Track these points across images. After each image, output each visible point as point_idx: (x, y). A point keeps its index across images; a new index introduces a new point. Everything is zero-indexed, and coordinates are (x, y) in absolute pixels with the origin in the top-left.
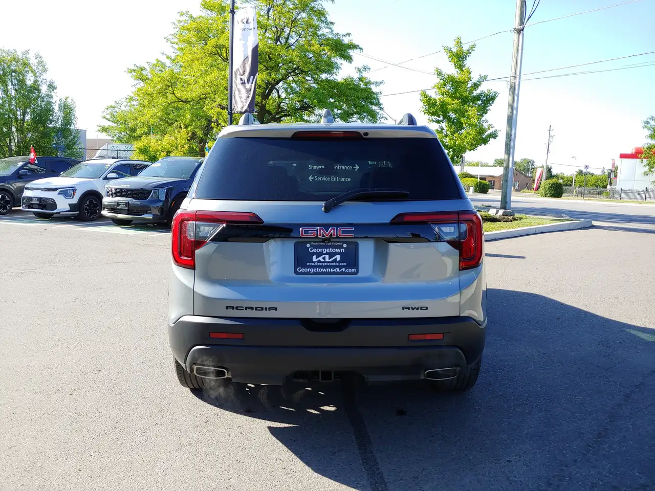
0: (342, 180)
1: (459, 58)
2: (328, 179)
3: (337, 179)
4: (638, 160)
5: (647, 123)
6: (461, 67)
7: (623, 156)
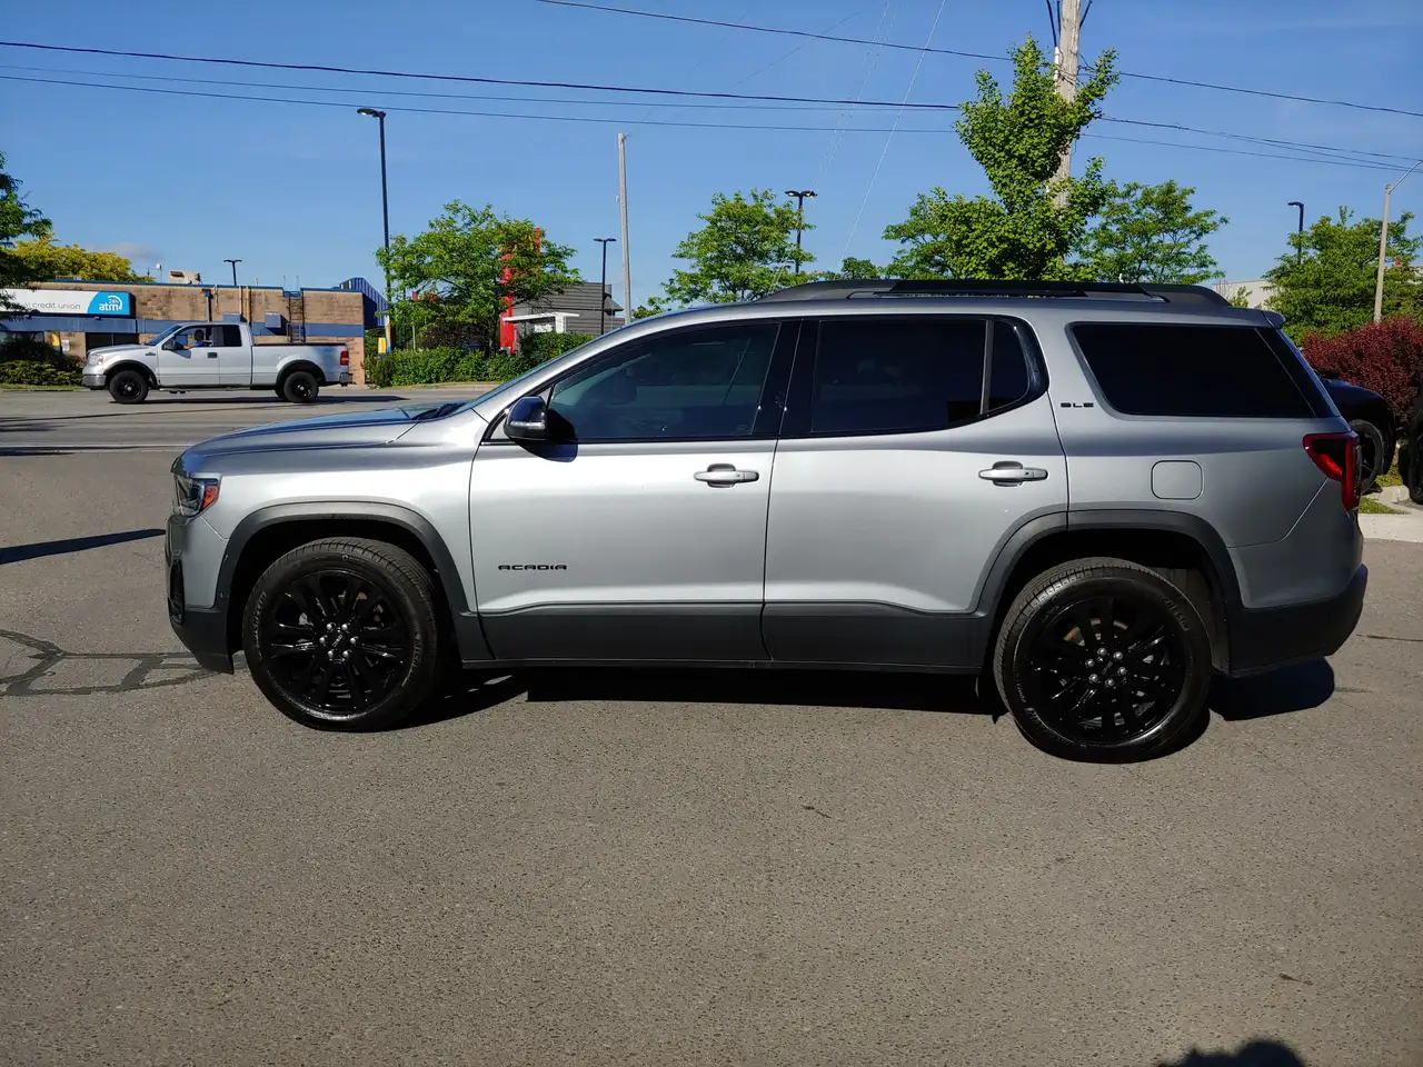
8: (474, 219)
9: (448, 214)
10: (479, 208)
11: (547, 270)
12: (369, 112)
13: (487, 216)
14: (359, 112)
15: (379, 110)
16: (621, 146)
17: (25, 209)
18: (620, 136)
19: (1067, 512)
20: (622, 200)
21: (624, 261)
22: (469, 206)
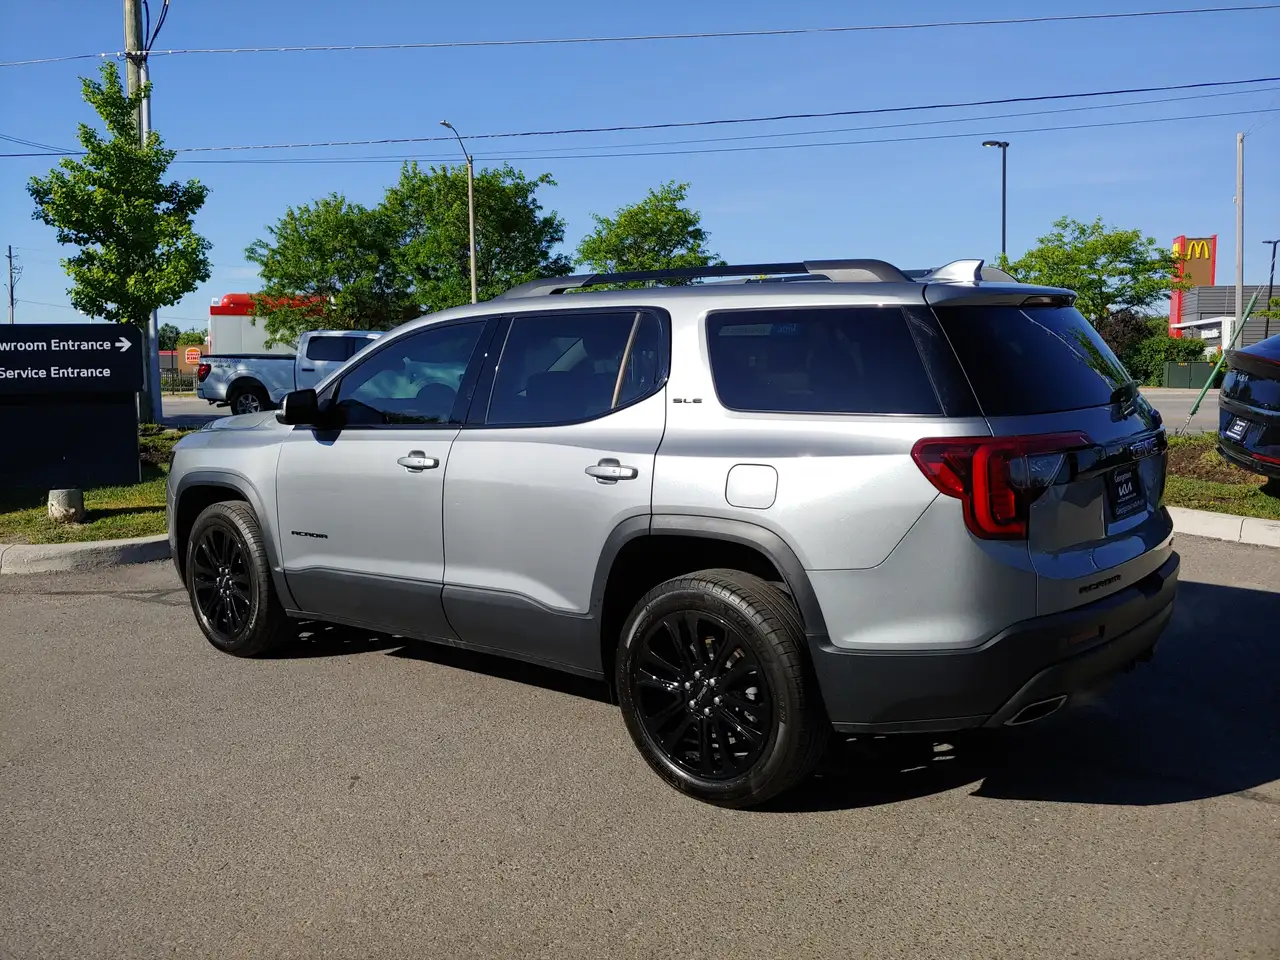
0: (84, 373)
1: (119, 109)
2: (42, 374)
3: (69, 372)
4: (246, 319)
5: (252, 251)
6: (123, 128)
7: (215, 311)
8: (1083, 232)
9: (1056, 231)
10: (1088, 221)
11: (1156, 277)
12: (993, 143)
13: (1097, 228)
14: (984, 144)
15: (1002, 141)
16: (1239, 145)
17: (707, 254)
18: (1239, 137)
19: (652, 514)
20: (1239, 202)
21: (1237, 261)
22: (1077, 221)
